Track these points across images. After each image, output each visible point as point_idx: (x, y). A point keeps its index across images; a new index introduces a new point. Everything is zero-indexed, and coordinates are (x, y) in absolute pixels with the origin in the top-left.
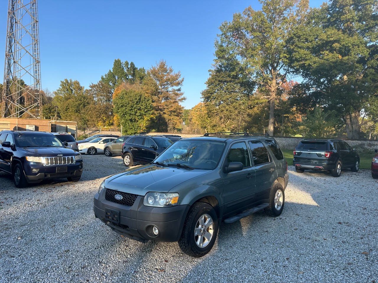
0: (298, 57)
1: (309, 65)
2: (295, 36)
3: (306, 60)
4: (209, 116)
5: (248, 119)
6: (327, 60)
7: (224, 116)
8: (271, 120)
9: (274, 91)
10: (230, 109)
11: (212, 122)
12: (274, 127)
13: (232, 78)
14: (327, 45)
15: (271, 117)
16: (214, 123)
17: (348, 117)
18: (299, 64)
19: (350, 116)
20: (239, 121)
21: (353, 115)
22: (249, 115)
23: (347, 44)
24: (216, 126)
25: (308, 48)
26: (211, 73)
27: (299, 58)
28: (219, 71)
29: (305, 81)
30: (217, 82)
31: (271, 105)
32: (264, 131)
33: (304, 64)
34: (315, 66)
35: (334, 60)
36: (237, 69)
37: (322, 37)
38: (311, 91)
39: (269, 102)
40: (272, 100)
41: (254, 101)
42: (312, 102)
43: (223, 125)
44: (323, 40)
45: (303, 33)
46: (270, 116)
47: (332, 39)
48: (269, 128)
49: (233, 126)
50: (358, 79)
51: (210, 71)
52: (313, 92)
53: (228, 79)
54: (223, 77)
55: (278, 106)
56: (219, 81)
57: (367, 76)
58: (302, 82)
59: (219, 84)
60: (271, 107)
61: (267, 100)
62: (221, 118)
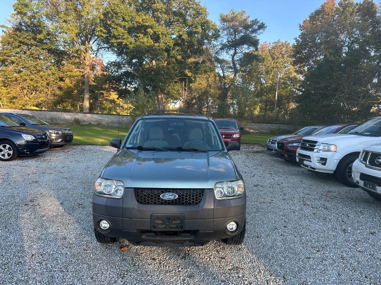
0: (116, 34)
1: (126, 45)
2: (113, 11)
3: (124, 39)
4: (4, 85)
5: (58, 92)
6: (143, 43)
7: (28, 86)
8: (87, 96)
9: (88, 65)
10: (36, 79)
11: (10, 93)
12: (90, 103)
13: (39, 42)
14: (141, 29)
15: (86, 93)
16: (13, 94)
17: (156, 98)
18: (117, 41)
19: (158, 98)
20: (48, 95)
21: (160, 96)
22: (60, 88)
23: (158, 32)
24: (17, 98)
25: (124, 27)
26: (5, 30)
27: (117, 36)
28: (18, 29)
29: (118, 60)
30: (17, 44)
31: (86, 79)
32: (78, 107)
33: (122, 42)
34: (131, 46)
35: (148, 44)
36: (45, 33)
37: (138, 20)
38: (123, 71)
39: (83, 76)
40: (87, 74)
41: (66, 72)
42: (123, 81)
43: (26, 98)
44: (139, 23)
45: (120, 11)
46: (85, 91)
47: (147, 24)
48: (85, 104)
49: (42, 99)
50: (163, 66)
51: (3, 26)
52: (124, 72)
53: (33, 42)
54: (25, 38)
55: (94, 81)
56: (20, 42)
57: (170, 64)
58: (115, 60)
59: (19, 46)
60: (85, 82)
61: (81, 74)
62: (23, 88)
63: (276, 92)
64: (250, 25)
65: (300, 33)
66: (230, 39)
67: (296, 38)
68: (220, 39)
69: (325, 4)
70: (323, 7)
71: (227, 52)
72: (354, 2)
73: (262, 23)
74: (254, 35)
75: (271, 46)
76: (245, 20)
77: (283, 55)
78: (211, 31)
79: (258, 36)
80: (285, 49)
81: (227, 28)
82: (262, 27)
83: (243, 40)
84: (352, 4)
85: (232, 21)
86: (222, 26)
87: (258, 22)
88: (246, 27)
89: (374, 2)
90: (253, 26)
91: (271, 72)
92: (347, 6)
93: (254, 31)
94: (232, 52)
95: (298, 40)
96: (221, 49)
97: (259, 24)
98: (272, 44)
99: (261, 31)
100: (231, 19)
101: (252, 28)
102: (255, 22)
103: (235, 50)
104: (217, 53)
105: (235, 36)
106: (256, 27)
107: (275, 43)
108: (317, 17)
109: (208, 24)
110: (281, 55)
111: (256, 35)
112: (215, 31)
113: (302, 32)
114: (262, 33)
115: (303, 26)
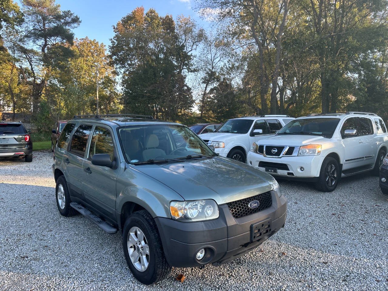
63: (97, 92)
64: (61, 16)
65: (114, 34)
66: (37, 27)
67: (111, 39)
68: (24, 25)
69: (135, 11)
70: (134, 13)
71: (34, 42)
72: (159, 16)
73: (76, 17)
74: (67, 27)
75: (79, 42)
76: (55, 9)
77: (93, 53)
78: (11, 13)
79: (71, 30)
80: (93, 47)
81: (34, 13)
82: (76, 20)
83: (56, 31)
84: (158, 17)
85: (39, 6)
86: (26, 10)
87: (71, 14)
88: (58, 17)
89: (173, 19)
90: (66, 17)
91: (82, 70)
92: (154, 19)
93: (67, 23)
94: (41, 42)
95: (113, 41)
96: (26, 36)
97: (72, 17)
98: (80, 40)
99: (76, 25)
100: (39, 3)
101: (65, 20)
102: (67, 14)
103: (46, 41)
104: (20, 40)
105: (44, 25)
106: (70, 20)
107: (82, 39)
108: (129, 22)
109: (7, 3)
110: (90, 53)
111: (69, 28)
112: (18, 14)
113: (116, 34)
114: (76, 27)
115: (117, 28)
